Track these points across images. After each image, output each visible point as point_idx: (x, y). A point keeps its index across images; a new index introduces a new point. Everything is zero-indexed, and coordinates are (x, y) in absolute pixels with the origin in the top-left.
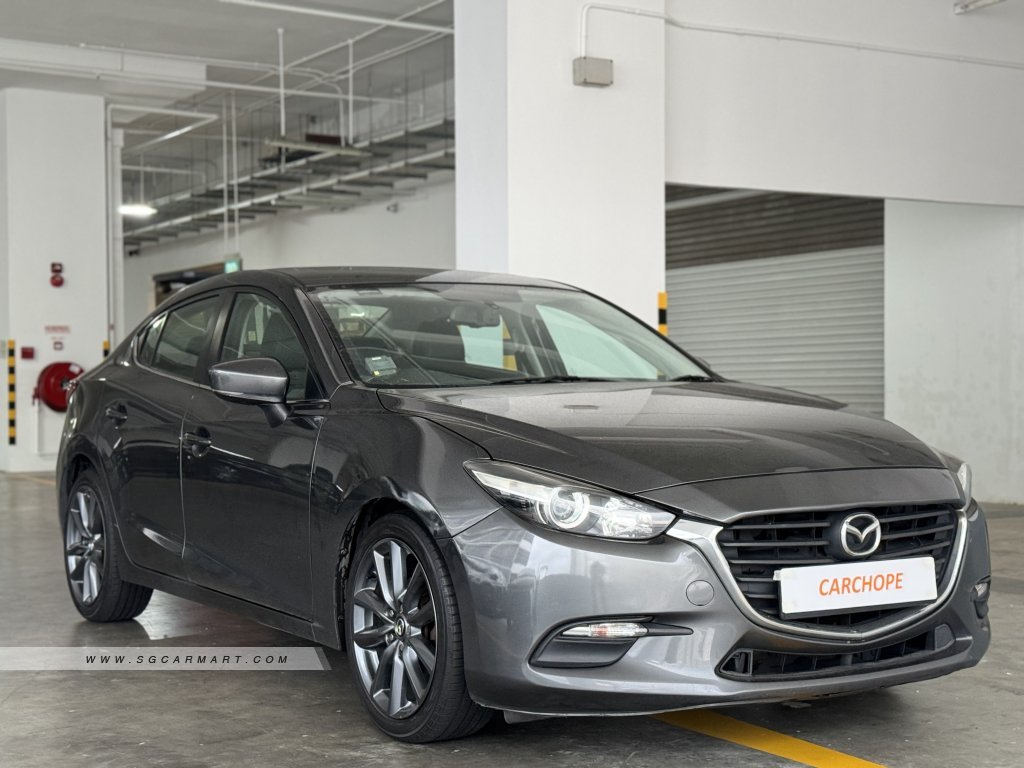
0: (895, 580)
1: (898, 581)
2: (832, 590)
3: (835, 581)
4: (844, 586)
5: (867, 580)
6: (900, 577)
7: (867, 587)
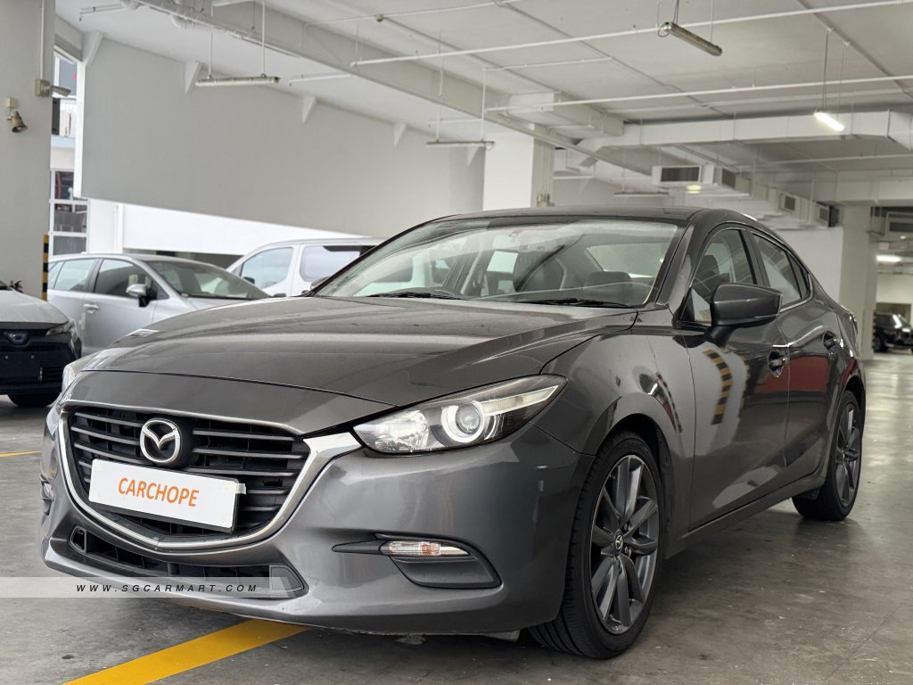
0: (190, 496)
1: (192, 498)
2: (129, 490)
3: (133, 482)
4: (139, 489)
5: (162, 489)
6: (195, 495)
7: (160, 496)
